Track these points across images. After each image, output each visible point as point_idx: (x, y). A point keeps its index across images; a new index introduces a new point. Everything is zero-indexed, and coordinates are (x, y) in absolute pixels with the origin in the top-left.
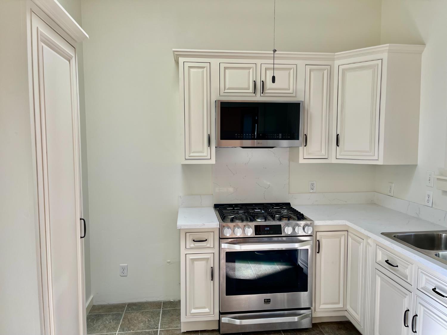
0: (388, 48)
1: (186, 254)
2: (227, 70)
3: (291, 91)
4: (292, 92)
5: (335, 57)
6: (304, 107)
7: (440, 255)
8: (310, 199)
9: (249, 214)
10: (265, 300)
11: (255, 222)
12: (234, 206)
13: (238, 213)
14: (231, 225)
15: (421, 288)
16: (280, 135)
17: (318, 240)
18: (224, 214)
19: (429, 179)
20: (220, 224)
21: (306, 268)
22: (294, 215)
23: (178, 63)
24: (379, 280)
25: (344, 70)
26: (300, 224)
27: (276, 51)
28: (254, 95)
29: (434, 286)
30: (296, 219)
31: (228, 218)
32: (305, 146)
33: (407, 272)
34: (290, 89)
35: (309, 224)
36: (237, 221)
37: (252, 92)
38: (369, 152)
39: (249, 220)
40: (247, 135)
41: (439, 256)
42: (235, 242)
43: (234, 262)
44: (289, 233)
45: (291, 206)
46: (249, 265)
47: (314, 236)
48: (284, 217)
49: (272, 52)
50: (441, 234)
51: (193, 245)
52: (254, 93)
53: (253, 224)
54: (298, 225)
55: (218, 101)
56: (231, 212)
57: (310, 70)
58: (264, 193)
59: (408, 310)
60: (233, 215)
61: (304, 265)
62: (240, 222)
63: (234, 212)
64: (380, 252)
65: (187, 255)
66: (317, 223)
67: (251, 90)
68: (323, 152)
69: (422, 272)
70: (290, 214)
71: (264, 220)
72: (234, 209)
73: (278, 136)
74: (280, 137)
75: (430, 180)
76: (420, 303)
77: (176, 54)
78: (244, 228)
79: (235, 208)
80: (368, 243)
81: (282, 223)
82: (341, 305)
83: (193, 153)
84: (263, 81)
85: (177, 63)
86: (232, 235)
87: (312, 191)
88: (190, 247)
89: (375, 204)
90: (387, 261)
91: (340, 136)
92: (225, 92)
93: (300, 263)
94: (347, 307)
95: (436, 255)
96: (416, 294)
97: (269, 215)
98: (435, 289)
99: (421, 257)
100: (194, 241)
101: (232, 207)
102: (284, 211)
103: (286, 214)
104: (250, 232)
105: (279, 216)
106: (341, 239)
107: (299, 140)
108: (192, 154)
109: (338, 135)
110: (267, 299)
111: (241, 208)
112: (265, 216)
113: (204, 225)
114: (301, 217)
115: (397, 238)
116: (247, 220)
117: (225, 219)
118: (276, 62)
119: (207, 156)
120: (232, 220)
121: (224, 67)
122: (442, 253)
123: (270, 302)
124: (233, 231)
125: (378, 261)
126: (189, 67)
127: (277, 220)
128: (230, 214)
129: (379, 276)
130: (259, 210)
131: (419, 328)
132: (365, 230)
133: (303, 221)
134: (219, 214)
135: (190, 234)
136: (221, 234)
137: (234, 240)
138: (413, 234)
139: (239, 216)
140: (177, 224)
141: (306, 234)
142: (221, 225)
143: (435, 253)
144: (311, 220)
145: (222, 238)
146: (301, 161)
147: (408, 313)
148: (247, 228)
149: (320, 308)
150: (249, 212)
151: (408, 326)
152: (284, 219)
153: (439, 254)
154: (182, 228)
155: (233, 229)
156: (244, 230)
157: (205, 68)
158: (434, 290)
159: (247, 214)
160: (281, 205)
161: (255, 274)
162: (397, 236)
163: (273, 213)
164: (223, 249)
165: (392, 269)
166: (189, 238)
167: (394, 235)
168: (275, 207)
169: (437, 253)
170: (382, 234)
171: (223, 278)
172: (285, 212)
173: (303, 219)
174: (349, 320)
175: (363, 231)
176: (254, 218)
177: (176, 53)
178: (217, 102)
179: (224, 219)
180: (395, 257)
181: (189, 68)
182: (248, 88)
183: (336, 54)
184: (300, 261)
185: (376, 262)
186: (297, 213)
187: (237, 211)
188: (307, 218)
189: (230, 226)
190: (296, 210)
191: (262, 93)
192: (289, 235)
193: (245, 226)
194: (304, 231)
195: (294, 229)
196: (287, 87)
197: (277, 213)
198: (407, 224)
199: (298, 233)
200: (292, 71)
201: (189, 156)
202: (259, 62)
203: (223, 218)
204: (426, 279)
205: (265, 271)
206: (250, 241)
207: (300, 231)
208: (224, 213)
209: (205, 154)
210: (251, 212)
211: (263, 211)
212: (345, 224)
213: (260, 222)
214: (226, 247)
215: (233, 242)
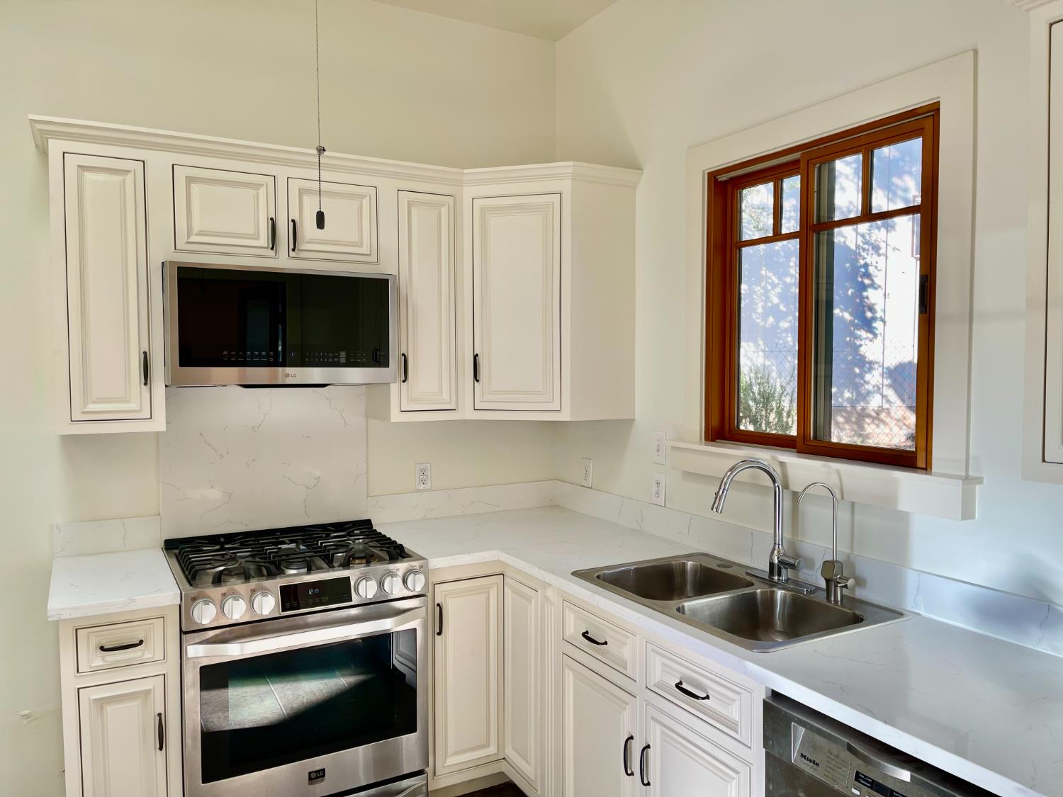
0: (571, 170)
1: (78, 689)
2: (194, 187)
3: (365, 250)
4: (369, 253)
5: (465, 178)
6: (398, 289)
7: (686, 609)
8: (417, 506)
9: (265, 558)
10: (310, 773)
11: (280, 578)
12: (222, 540)
13: (234, 559)
14: (216, 592)
15: (655, 685)
16: (343, 354)
17: (438, 605)
18: (193, 567)
19: (656, 449)
20: (183, 593)
21: (412, 672)
22: (381, 550)
23: (47, 155)
24: (570, 678)
25: (484, 210)
26: (395, 571)
27: (324, 150)
28: (272, 253)
29: (679, 676)
30: (386, 560)
31: (208, 574)
32: (404, 381)
33: (626, 653)
34: (362, 243)
35: (417, 567)
36: (233, 580)
37: (266, 246)
38: (542, 394)
39: (265, 572)
40: (257, 353)
41: (683, 613)
42: (227, 636)
43: (225, 686)
44: (370, 596)
45: (374, 528)
46: (268, 686)
47: (430, 595)
48: (357, 555)
49: (315, 152)
50: (684, 563)
51: (100, 660)
52: (272, 249)
53: (276, 584)
54: (392, 574)
55: (171, 262)
56: (214, 558)
57: (408, 204)
58: (305, 501)
59: (631, 738)
60: (221, 566)
61: (406, 665)
62: (240, 581)
63: (223, 555)
64: (572, 615)
65: (80, 690)
66: (435, 563)
67: (264, 240)
68: (445, 396)
69: (653, 651)
70: (371, 548)
71: (306, 570)
72: (222, 549)
73: (338, 357)
74: (343, 360)
75: (658, 451)
76: (653, 718)
77: (40, 130)
78: (251, 596)
79: (226, 546)
80: (546, 598)
81: (352, 573)
82: (492, 750)
83: (95, 402)
84: (293, 221)
85: (43, 153)
86: (217, 617)
87: (422, 487)
88: (91, 667)
89: (558, 506)
90: (585, 635)
91: (481, 360)
92: (189, 240)
93: (397, 661)
94: (506, 751)
95: (678, 610)
96: (645, 700)
97: (320, 556)
98: (681, 683)
99: (650, 617)
100: (102, 649)
101: (216, 544)
102: (357, 541)
103: (361, 547)
104: (268, 605)
105: (344, 554)
106: (489, 595)
107: (388, 367)
108: (91, 407)
109: (477, 355)
110: (316, 772)
111: (243, 545)
112: (308, 559)
113: (134, 601)
114: (397, 552)
115: (604, 580)
116: (260, 574)
117: (197, 577)
118: (325, 175)
119: (139, 411)
120: (218, 580)
121: (186, 177)
122: (689, 604)
123: (324, 776)
124: (219, 610)
125: (567, 635)
126: (79, 166)
127: (339, 566)
128: (212, 562)
129: (570, 669)
130: (293, 545)
131: (654, 774)
132: (539, 568)
133: (402, 562)
134: (180, 565)
135: (89, 633)
136: (186, 619)
137: (226, 632)
138: (632, 568)
139: (236, 565)
140: (47, 606)
141: (411, 594)
142: (186, 596)
143: (677, 607)
144: (422, 558)
145: (188, 631)
146: (396, 417)
147: (631, 743)
148: (260, 596)
149: (446, 765)
150: (266, 554)
151: (632, 774)
152: (357, 561)
153: (683, 607)
154: (63, 617)
155: (222, 601)
156: (251, 603)
157: (129, 175)
158: (678, 686)
159: (260, 558)
160: (349, 528)
161: (284, 706)
162: (604, 574)
163: (329, 550)
164: (191, 661)
165: (597, 651)
166: (89, 642)
167: (597, 574)
168: (335, 532)
169: (680, 605)
170: (574, 574)
171: (194, 739)
172: (360, 543)
173: (404, 557)
174: (512, 781)
175: (535, 572)
176: (278, 567)
177: (39, 126)
178: (167, 267)
179: (194, 578)
180: (603, 625)
181: (80, 170)
182: (256, 236)
183: (466, 171)
184: (397, 656)
185: (563, 639)
186: (389, 543)
187: (232, 553)
188: (411, 554)
189: (212, 595)
190: (385, 536)
191: (294, 250)
192: (368, 602)
193: (253, 591)
194: (407, 587)
195: (381, 585)
196: (355, 239)
197: (338, 547)
198: (620, 546)
199: (392, 594)
200: (365, 202)
201: (83, 413)
202: (282, 172)
203: (190, 577)
204: (664, 665)
205: (312, 695)
206: (269, 627)
207: (395, 588)
208: (194, 563)
209: (133, 406)
210: (270, 553)
211: (302, 547)
212: (497, 559)
213: (296, 576)
214: (202, 654)
215: (221, 637)
